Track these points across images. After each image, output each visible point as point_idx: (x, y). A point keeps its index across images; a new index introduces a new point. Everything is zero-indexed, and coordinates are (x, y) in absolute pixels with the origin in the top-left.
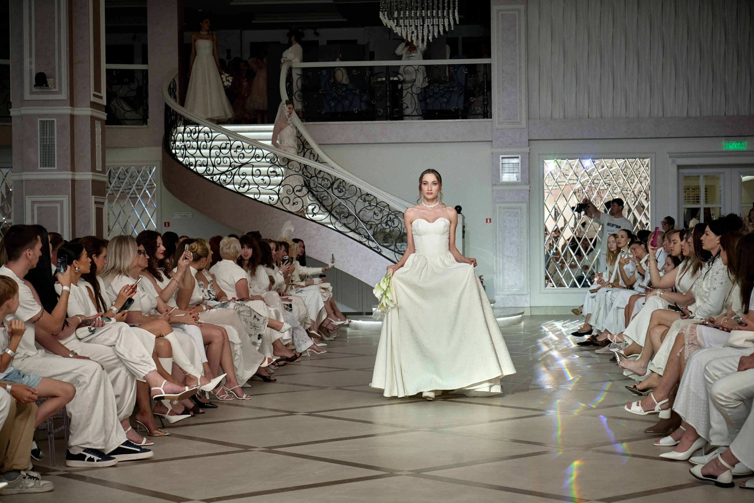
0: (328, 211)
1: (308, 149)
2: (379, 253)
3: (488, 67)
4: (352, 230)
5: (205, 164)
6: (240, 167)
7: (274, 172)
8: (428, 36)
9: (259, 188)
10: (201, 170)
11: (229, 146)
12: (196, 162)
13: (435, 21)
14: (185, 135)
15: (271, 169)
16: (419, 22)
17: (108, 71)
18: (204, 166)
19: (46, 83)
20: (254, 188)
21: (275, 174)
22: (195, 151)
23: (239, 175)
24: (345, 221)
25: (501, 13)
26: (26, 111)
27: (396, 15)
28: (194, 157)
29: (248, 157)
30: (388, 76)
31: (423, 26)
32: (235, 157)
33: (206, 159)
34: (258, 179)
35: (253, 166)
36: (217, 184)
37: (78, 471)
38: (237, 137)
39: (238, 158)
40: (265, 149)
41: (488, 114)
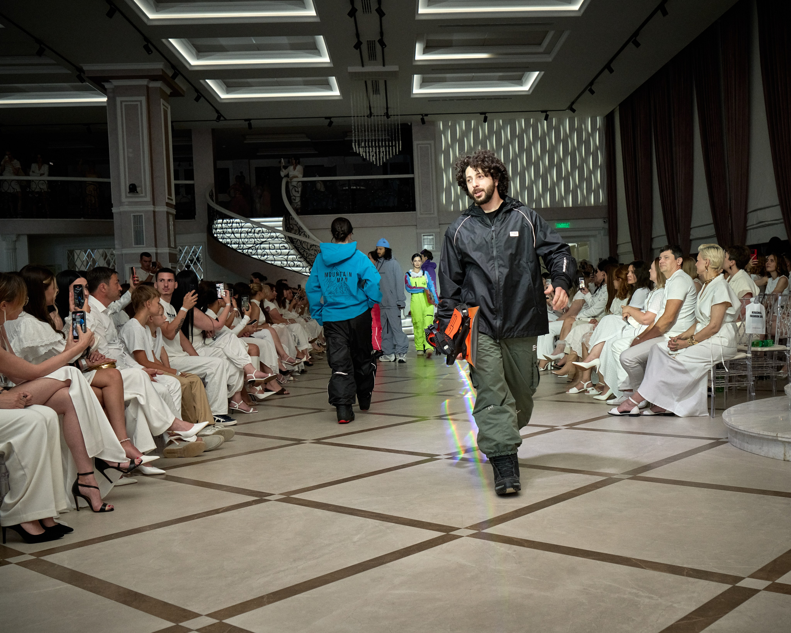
1: (302, 232)
5: (238, 243)
6: (261, 244)
7: (284, 246)
8: (383, 159)
9: (274, 257)
10: (235, 246)
11: (253, 230)
12: (231, 241)
13: (387, 148)
14: (223, 225)
15: (282, 245)
16: (377, 148)
17: (176, 185)
18: (237, 244)
20: (271, 257)
21: (284, 248)
22: (230, 235)
23: (261, 249)
25: (419, 146)
26: (124, 209)
27: (363, 144)
28: (230, 239)
29: (265, 238)
30: (349, 186)
31: (379, 152)
32: (258, 238)
33: (238, 240)
34: (273, 251)
35: (270, 244)
36: (246, 255)
38: (259, 225)
39: (260, 238)
40: (278, 232)
41: (413, 208)
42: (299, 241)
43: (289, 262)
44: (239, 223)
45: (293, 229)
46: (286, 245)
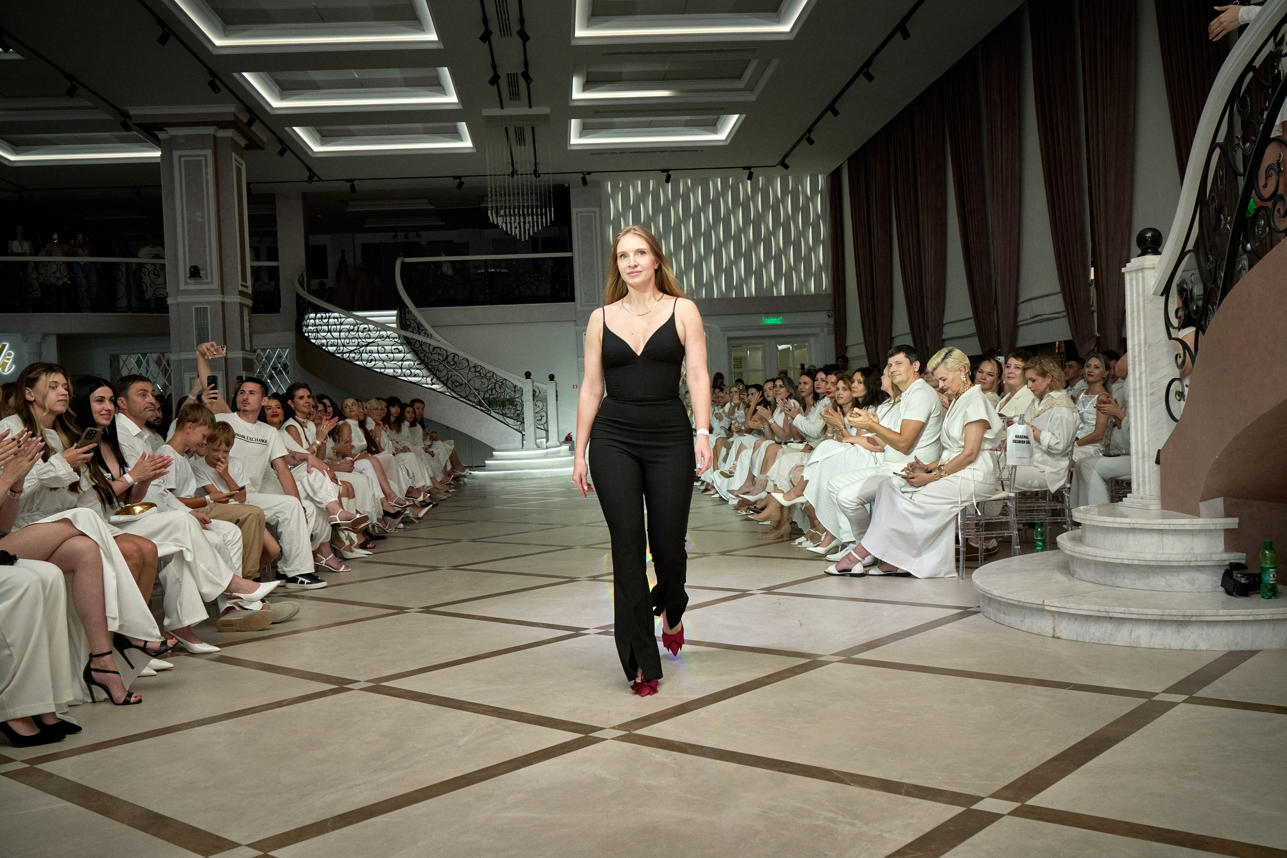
0: (443, 382)
1: (423, 330)
2: (490, 415)
3: (571, 258)
4: (464, 398)
5: (336, 344)
6: (367, 346)
7: (397, 349)
8: (529, 231)
9: (385, 364)
10: (332, 349)
11: (356, 328)
12: (328, 343)
13: (535, 217)
14: (317, 321)
15: (395, 347)
16: (522, 218)
18: (335, 346)
19: (199, 274)
20: (380, 364)
21: (397, 351)
22: (325, 334)
23: (366, 353)
24: (458, 389)
25: (579, 214)
26: (182, 299)
27: (502, 212)
28: (326, 339)
29: (373, 338)
30: (486, 268)
31: (524, 223)
32: (362, 339)
33: (336, 341)
34: (383, 356)
35: (378, 346)
36: (346, 361)
37: (296, 592)
38: (365, 320)
39: (365, 338)
40: (389, 331)
41: (572, 299)
42: (418, 343)
43: (404, 370)
44: (337, 318)
45: (409, 326)
46: (400, 348)
